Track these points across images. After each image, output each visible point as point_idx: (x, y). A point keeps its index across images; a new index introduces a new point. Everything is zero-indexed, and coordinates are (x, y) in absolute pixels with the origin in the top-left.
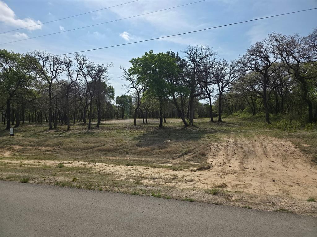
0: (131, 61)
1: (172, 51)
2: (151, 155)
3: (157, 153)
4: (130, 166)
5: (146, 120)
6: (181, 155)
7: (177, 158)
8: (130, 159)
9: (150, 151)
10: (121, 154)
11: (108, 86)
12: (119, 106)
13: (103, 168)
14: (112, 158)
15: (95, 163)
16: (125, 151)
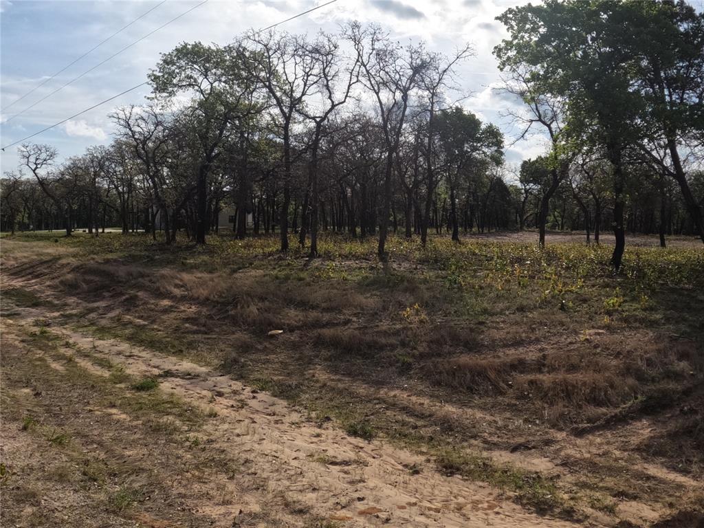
2: (491, 393)
3: (518, 389)
4: (361, 436)
5: (597, 238)
6: (620, 412)
7: (598, 428)
8: (395, 396)
9: (492, 375)
10: (382, 367)
11: (483, 127)
12: (526, 191)
13: (256, 422)
14: (339, 380)
15: (257, 392)
16: (400, 357)
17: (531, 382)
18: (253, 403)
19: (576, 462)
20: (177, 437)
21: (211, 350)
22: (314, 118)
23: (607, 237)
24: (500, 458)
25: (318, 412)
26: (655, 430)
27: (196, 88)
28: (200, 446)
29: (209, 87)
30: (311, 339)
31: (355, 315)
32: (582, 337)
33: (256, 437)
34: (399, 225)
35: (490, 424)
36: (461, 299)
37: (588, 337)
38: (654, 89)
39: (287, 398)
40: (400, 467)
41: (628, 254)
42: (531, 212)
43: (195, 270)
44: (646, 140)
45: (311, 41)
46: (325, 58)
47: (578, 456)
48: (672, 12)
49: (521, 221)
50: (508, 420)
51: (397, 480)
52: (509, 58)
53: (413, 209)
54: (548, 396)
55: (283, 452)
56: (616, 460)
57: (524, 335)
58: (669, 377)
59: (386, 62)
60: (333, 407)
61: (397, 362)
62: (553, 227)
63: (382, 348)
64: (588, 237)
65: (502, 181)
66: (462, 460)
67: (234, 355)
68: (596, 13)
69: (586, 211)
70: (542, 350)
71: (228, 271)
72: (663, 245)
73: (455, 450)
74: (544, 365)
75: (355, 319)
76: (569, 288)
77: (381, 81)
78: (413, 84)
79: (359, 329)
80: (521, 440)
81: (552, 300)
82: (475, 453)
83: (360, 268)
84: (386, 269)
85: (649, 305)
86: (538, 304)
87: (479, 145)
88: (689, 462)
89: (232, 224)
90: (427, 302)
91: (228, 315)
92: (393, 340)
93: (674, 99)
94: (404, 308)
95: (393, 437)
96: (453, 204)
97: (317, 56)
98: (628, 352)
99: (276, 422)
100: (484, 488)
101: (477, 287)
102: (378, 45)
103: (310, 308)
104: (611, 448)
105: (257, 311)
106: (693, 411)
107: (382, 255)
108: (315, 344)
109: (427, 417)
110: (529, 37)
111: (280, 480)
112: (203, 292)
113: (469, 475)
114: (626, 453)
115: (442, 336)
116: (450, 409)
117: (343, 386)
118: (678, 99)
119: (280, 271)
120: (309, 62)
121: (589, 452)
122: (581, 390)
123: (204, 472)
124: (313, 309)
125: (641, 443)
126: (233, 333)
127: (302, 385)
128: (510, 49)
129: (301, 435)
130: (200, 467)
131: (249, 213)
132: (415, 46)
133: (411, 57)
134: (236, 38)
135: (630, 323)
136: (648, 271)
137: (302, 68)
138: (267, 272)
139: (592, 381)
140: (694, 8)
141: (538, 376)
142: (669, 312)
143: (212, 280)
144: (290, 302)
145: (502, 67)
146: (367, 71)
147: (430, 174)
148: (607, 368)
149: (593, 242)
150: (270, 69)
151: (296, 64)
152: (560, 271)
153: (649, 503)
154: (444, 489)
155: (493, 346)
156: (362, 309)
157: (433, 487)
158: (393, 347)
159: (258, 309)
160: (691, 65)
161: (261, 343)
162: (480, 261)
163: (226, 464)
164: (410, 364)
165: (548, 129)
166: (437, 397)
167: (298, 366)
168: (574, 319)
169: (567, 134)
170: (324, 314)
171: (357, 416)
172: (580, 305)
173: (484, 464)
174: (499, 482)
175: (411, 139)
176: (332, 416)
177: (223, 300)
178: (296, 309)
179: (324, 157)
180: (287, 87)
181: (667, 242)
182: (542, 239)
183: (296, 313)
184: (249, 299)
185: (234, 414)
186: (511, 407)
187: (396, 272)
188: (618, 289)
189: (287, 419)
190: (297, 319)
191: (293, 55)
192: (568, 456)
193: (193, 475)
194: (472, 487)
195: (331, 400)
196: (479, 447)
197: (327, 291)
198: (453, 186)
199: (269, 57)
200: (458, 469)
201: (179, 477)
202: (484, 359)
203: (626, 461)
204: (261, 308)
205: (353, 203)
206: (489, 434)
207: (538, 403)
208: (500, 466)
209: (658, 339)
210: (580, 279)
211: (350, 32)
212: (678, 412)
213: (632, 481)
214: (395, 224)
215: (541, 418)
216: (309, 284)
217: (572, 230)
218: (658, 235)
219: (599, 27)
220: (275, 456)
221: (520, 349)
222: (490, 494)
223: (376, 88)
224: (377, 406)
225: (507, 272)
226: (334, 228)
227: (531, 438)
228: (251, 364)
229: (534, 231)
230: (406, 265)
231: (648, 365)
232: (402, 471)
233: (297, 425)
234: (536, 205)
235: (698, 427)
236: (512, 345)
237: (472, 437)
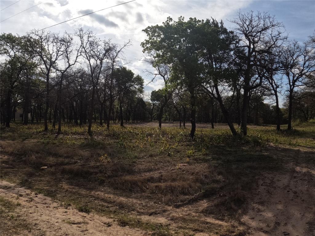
0: (146, 31)
1: (213, 19)
2: (139, 192)
3: (151, 190)
4: (85, 212)
5: (184, 125)
6: (194, 197)
7: (185, 204)
8: (98, 194)
9: (139, 184)
10: (92, 182)
11: (135, 76)
12: (154, 104)
13: (38, 207)
14: (73, 188)
15: (37, 194)
16: (100, 178)
17: (156, 187)
18: (36, 199)
19: (177, 219)
20: (4, 215)
21: (15, 176)
22: (61, 71)
23: (189, 124)
24: (145, 218)
25: (65, 202)
26: (209, 204)
27: (8, 54)
28: (14, 219)
29: (14, 54)
30: (60, 170)
31: (79, 159)
32: (177, 167)
33: (39, 214)
34: (97, 119)
35: (139, 204)
36: (125, 152)
37: (180, 167)
38: (209, 62)
39: (51, 196)
40: (103, 224)
41: (198, 132)
42: (155, 114)
43: (6, 139)
44: (205, 84)
45: (61, 36)
46: (67, 44)
47: (178, 216)
48: (217, 30)
49: (151, 117)
50: (147, 203)
51: (102, 229)
52: (147, 48)
53: (103, 112)
54: (163, 192)
55: (51, 220)
56: (193, 217)
57: (153, 167)
58: (214, 182)
59: (94, 47)
60: (72, 200)
61: (99, 179)
62: (165, 120)
63: (91, 174)
64: (180, 124)
65: (143, 100)
66: (128, 220)
67: (26, 178)
68: (186, 30)
69: (179, 114)
70: (160, 173)
71: (21, 140)
72: (213, 127)
73: (125, 216)
74: (162, 179)
75: (79, 161)
76: (172, 146)
77: (91, 55)
78: (105, 57)
79: (81, 165)
80: (153, 211)
81: (165, 152)
82: (134, 217)
83: (80, 139)
84: (92, 139)
85: (206, 153)
86: (158, 154)
87: (133, 84)
88: (224, 216)
89: (22, 118)
90: (110, 154)
91: (22, 160)
92: (96, 170)
93: (217, 66)
94: (100, 156)
95: (99, 212)
96: (121, 109)
97: (63, 43)
98: (197, 173)
99: (47, 207)
100: (139, 231)
101: (132, 147)
102: (90, 39)
103: (59, 157)
104: (191, 212)
105: (35, 158)
106: (224, 196)
107: (90, 133)
108: (62, 173)
109: (112, 203)
110: (156, 39)
111: (51, 232)
112: (10, 150)
113: (132, 226)
114: (197, 214)
115: (118, 168)
116: (123, 199)
117: (75, 190)
118: (219, 66)
119: (44, 140)
120: (59, 45)
121: (182, 214)
122: (177, 189)
123: (17, 230)
124: (60, 157)
125: (203, 209)
126: (25, 168)
127: (57, 190)
128: (148, 44)
129: (58, 212)
130: (16, 227)
131: (29, 113)
132: (107, 41)
133: (105, 45)
134: (27, 33)
135: (197, 161)
136: (206, 139)
137: (56, 48)
138: (39, 140)
139: (182, 185)
140: (227, 29)
141: (159, 184)
142: (214, 156)
143: (14, 144)
144: (50, 154)
145: (144, 51)
146: (85, 51)
147: (111, 97)
148: (188, 180)
149: (182, 127)
150: (42, 48)
151: (54, 46)
152: (168, 139)
153: (208, 233)
154: (122, 232)
155: (140, 172)
156: (82, 157)
157: (117, 231)
158: (96, 173)
159: (36, 157)
160: (225, 53)
161: (37, 172)
162: (133, 135)
163: (27, 226)
164: (104, 180)
165: (163, 78)
166: (117, 194)
167: (55, 183)
168: (174, 159)
169: (172, 81)
170: (66, 159)
171: (82, 203)
172: (176, 153)
173: (138, 221)
174: (145, 228)
175: (103, 81)
176: (71, 204)
177: (20, 153)
178: (52, 157)
179: (64, 88)
180: (49, 56)
181: (214, 126)
182: (160, 125)
183: (53, 159)
184: (32, 152)
185: (28, 204)
186: (148, 197)
187: (96, 140)
188: (192, 146)
189: (52, 206)
190: (53, 161)
191: (52, 42)
192: (173, 216)
193: (13, 231)
194: (134, 231)
195: (70, 197)
196: (135, 214)
197: (66, 149)
198: (121, 102)
199: (42, 42)
200: (127, 224)
201: (7, 232)
202: (136, 177)
203: (197, 217)
204: (37, 157)
205: (76, 109)
206: (139, 209)
207: (160, 195)
208: (145, 222)
209: (209, 167)
210: (177, 142)
211: (78, 33)
212: (218, 196)
213: (200, 225)
214: (95, 119)
215: (161, 201)
216: (58, 146)
217: (173, 121)
218: (211, 123)
219: (186, 36)
220: (48, 222)
221: (151, 173)
222: (142, 233)
223: (89, 58)
224: (91, 199)
225: (145, 140)
226: (68, 120)
227: (157, 210)
228: (34, 182)
229: (157, 122)
230: (100, 137)
231: (205, 178)
232: (104, 225)
233: (56, 208)
234: (158, 111)
235: (227, 202)
236: (148, 171)
237: (132, 210)
